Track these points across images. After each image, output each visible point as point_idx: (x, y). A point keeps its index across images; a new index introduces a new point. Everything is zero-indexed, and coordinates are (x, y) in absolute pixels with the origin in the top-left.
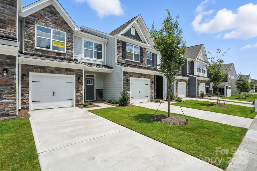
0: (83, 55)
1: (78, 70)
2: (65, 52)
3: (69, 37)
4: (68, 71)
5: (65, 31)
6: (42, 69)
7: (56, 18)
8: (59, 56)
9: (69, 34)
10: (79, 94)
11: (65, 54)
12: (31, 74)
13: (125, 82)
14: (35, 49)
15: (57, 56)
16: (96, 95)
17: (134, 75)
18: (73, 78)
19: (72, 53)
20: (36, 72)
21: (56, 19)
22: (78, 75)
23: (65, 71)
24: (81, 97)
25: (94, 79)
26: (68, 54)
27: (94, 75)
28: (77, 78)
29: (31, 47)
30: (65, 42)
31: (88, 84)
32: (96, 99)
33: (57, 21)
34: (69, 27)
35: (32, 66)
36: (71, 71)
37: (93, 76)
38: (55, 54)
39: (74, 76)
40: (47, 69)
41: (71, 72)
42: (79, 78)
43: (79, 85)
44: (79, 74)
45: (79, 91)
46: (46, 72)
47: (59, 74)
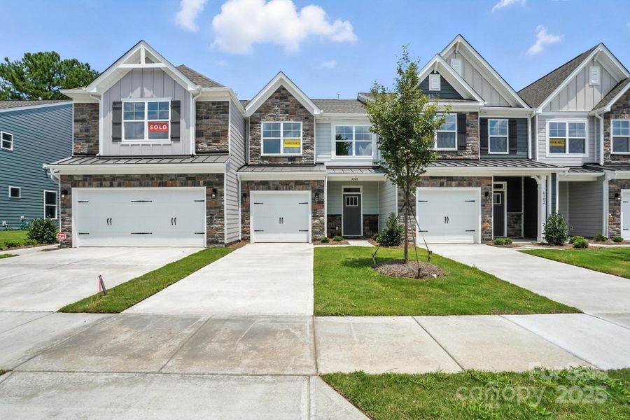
0: (334, 152)
1: (315, 181)
2: (301, 154)
3: (307, 128)
4: (300, 184)
5: (301, 120)
6: (265, 185)
7: (287, 103)
8: (293, 162)
9: (306, 123)
10: (317, 221)
11: (302, 157)
12: (252, 192)
13: (402, 197)
14: (262, 157)
15: (290, 163)
16: (364, 226)
17: (425, 182)
18: (308, 194)
19: (312, 154)
20: (258, 189)
21: (287, 106)
22: (315, 190)
23: (296, 185)
24: (320, 226)
25: (360, 195)
26: (305, 157)
27: (361, 187)
28: (314, 194)
29: (257, 156)
30: (301, 138)
31: (348, 204)
32: (364, 233)
33: (288, 108)
34: (307, 111)
35: (253, 181)
36: (305, 184)
37: (358, 190)
38: (287, 159)
39: (310, 192)
40: (271, 185)
41: (305, 186)
42: (317, 195)
43: (317, 206)
44: (317, 187)
45: (317, 216)
46: (269, 189)
47: (286, 190)
